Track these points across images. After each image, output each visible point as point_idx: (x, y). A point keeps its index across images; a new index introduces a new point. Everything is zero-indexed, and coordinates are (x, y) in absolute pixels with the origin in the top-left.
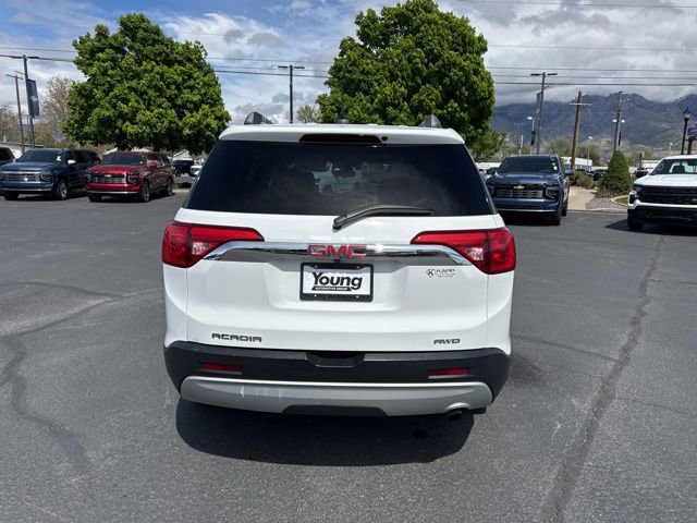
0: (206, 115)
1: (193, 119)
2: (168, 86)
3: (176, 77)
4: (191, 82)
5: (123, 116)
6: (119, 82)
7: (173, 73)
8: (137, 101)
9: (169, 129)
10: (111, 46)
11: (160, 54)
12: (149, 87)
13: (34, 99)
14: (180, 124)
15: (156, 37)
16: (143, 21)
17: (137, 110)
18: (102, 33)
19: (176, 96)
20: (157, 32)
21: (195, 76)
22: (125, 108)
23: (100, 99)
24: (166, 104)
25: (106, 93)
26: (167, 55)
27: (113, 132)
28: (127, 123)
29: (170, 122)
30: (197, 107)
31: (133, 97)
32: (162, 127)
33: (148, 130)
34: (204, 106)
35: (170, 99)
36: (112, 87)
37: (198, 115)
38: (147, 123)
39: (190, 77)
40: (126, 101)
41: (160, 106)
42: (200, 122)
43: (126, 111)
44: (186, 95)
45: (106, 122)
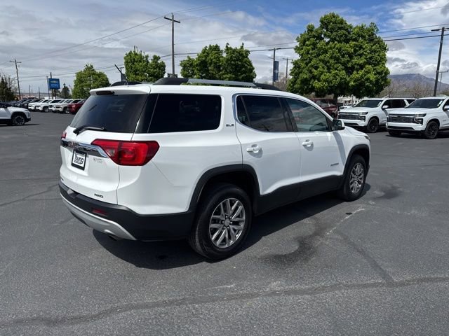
0: (368, 72)
1: (357, 76)
2: (343, 56)
3: (349, 49)
4: (361, 52)
5: (314, 77)
6: (315, 57)
7: (348, 47)
8: (323, 67)
9: (340, 84)
10: (314, 37)
11: (341, 36)
12: (331, 58)
13: (276, 72)
14: (348, 79)
15: (340, 26)
16: (334, 17)
17: (322, 73)
18: (311, 29)
19: (348, 61)
20: (342, 22)
21: (364, 47)
22: (315, 72)
23: (304, 68)
24: (341, 67)
25: (307, 64)
26: (346, 36)
27: (308, 87)
28: (316, 81)
29: (341, 79)
30: (362, 67)
31: (321, 65)
32: (336, 82)
33: (327, 85)
34: (367, 66)
35: (344, 64)
36: (311, 60)
37: (361, 73)
38: (326, 81)
39: (361, 47)
40: (316, 68)
41: (336, 69)
42: (362, 77)
43: (316, 74)
44: (355, 60)
45: (305, 82)
